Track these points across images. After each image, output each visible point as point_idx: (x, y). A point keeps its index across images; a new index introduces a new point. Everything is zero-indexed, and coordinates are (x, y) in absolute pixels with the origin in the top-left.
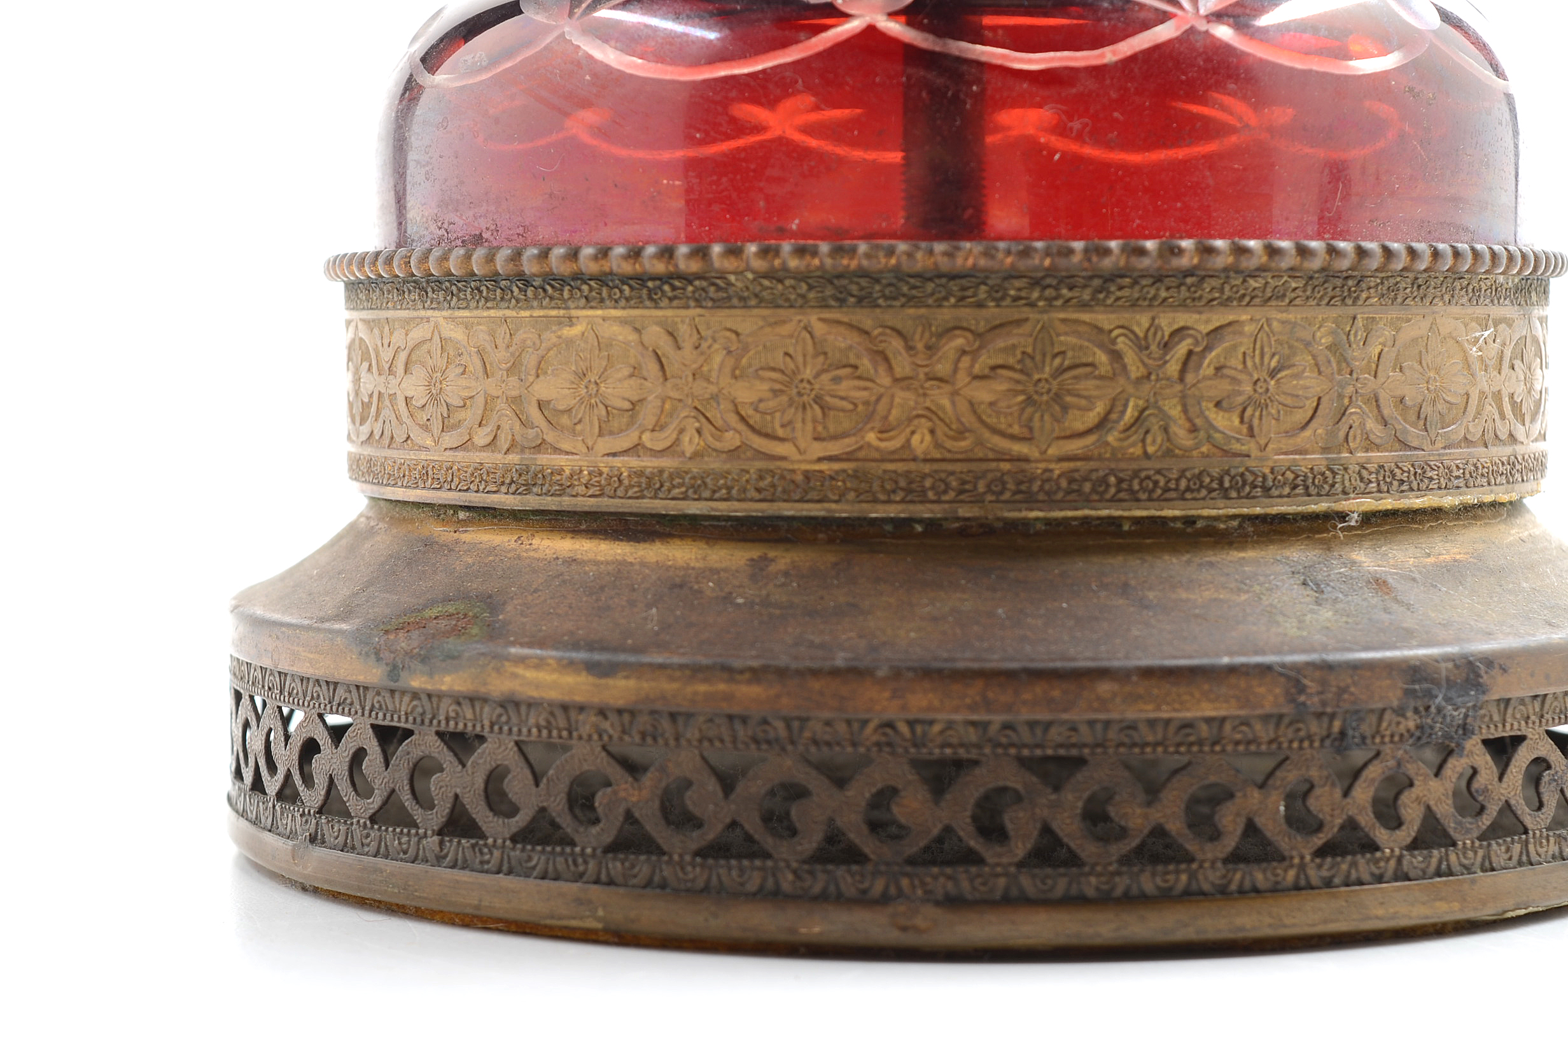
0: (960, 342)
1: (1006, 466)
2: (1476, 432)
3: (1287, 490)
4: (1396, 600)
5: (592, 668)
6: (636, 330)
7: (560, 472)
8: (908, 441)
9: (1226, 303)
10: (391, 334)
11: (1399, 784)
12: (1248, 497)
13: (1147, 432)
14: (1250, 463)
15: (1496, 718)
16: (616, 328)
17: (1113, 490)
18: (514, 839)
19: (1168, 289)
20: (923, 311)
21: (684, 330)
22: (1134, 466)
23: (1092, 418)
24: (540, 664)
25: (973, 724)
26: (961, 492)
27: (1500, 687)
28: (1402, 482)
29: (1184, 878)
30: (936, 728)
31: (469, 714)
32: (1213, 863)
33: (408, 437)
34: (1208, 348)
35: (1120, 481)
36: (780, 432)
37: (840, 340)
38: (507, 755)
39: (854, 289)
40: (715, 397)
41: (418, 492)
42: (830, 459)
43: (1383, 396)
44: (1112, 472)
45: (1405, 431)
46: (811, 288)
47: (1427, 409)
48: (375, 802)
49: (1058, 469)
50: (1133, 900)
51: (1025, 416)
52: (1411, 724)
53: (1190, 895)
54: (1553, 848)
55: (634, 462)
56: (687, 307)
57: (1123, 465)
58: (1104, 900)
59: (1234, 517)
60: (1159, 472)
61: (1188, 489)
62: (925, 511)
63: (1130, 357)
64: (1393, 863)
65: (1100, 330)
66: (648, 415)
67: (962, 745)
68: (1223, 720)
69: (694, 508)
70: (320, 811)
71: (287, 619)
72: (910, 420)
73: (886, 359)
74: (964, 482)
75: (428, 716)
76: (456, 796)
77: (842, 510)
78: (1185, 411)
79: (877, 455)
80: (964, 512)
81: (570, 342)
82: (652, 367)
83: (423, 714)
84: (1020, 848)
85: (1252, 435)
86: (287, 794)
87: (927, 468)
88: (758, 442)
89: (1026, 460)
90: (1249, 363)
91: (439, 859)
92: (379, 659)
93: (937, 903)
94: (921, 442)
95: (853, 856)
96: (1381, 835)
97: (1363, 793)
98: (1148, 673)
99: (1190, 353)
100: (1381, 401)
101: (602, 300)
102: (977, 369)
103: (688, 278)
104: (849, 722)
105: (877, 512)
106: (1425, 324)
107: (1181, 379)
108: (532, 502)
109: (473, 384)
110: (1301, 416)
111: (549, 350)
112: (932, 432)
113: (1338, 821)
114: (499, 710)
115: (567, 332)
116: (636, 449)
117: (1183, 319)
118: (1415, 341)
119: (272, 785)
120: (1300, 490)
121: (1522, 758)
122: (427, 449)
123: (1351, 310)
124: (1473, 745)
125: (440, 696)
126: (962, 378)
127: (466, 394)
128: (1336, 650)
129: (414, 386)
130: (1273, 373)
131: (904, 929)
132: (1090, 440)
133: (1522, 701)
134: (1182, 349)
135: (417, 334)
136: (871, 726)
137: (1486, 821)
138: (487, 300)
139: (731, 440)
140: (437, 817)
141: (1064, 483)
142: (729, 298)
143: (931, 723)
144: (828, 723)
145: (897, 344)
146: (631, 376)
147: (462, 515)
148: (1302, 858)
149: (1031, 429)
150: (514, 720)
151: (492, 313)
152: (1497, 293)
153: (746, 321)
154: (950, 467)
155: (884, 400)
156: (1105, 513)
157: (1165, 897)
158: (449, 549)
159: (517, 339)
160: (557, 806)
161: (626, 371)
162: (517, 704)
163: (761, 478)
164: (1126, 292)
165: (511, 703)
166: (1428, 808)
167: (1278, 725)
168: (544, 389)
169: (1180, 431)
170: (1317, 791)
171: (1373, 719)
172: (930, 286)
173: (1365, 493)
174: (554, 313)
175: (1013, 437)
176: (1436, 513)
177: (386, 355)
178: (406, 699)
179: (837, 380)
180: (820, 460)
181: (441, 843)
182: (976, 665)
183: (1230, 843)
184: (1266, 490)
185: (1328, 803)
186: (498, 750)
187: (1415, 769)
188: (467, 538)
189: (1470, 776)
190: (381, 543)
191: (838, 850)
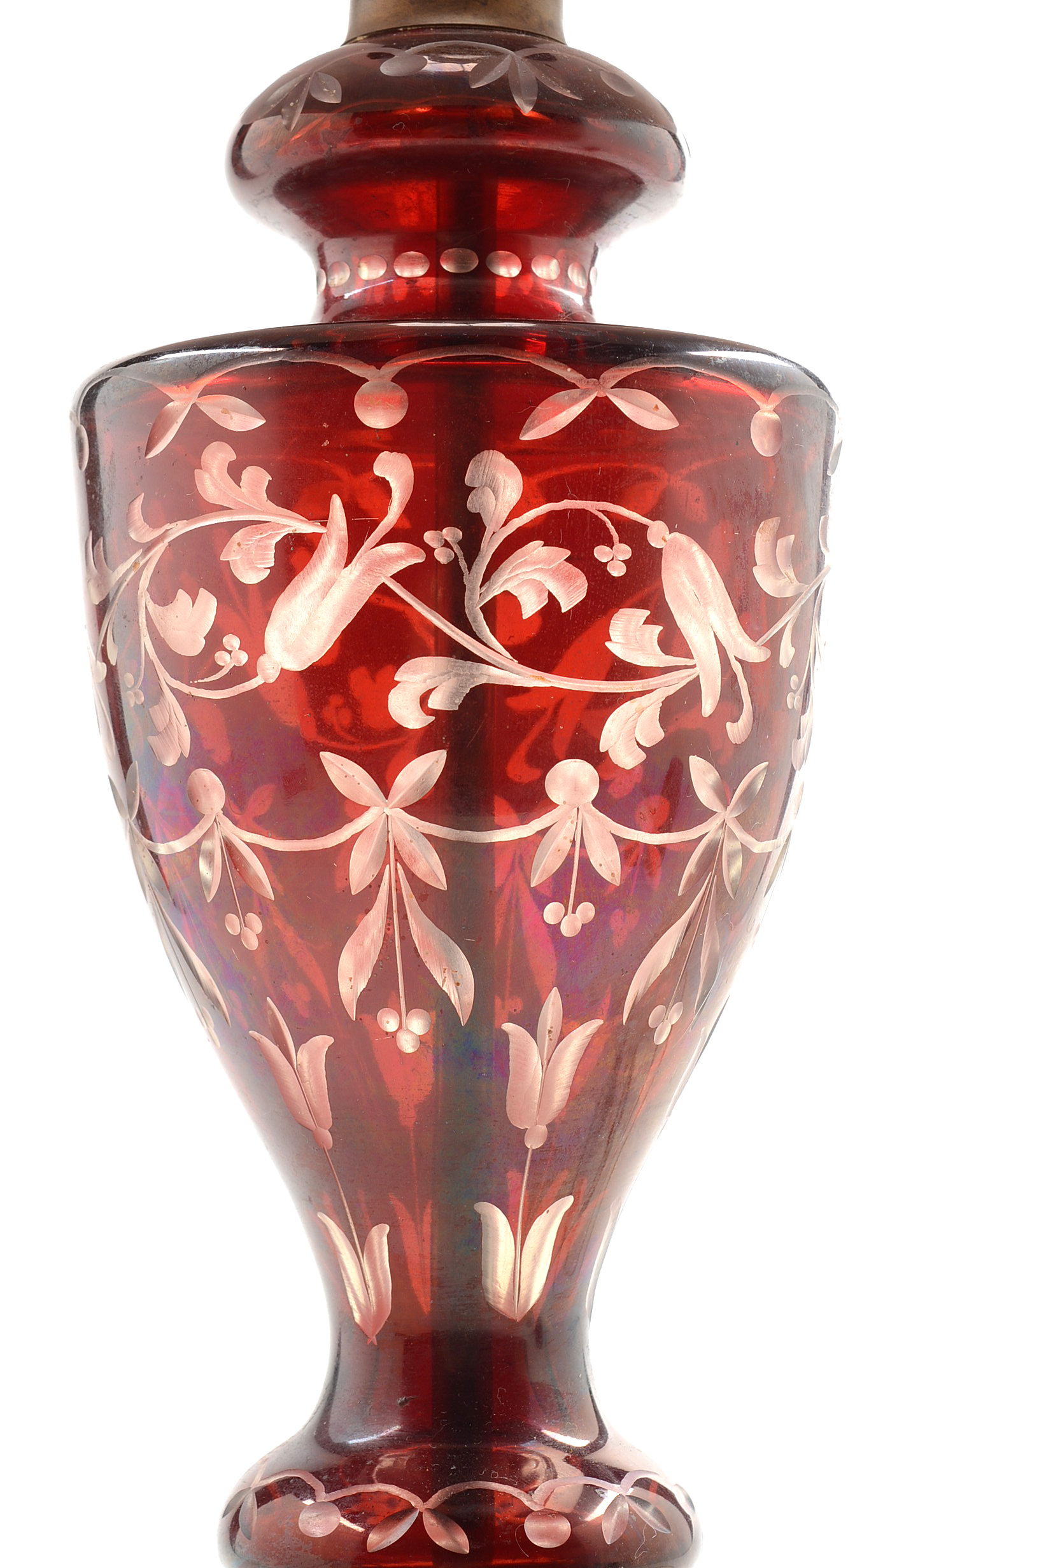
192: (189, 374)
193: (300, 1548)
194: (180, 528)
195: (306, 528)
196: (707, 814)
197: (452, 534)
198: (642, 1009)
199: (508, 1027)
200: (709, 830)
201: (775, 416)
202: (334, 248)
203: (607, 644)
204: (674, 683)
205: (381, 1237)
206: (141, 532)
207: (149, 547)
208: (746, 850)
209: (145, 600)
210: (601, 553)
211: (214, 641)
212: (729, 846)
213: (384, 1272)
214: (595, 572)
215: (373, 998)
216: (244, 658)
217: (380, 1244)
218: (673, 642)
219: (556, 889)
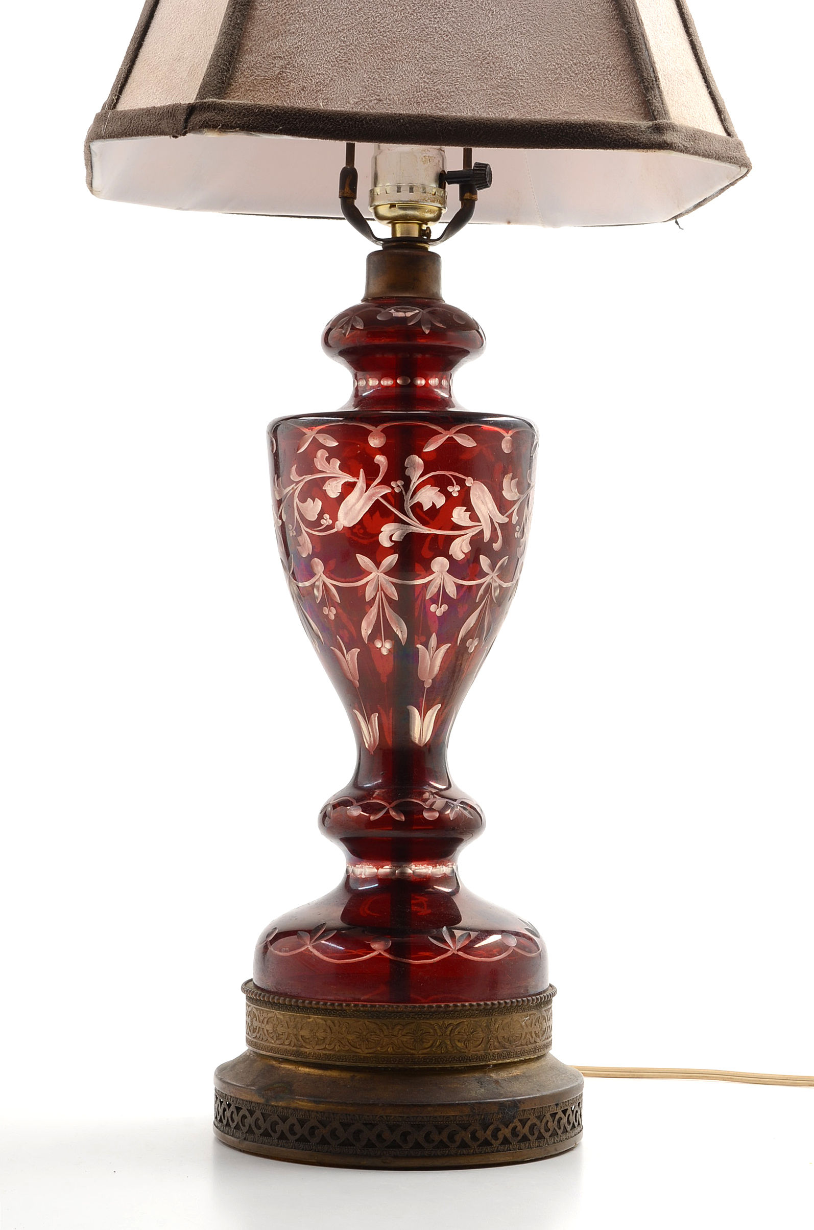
0: (399, 1027)
1: (409, 1056)
2: (522, 1042)
3: (475, 1060)
4: (500, 1086)
5: (315, 1102)
6: (325, 1021)
7: (306, 1053)
8: (387, 1050)
9: (461, 1018)
10: (263, 1013)
11: (498, 1130)
12: (466, 1062)
13: (442, 1047)
14: (466, 1054)
15: (522, 1114)
16: (320, 1020)
17: (434, 1061)
18: (296, 1141)
19: (447, 1015)
20: (391, 1020)
21: (336, 1022)
22: (439, 1055)
23: (429, 1044)
24: (303, 1101)
25: (400, 1117)
26: (399, 1061)
27: (522, 1107)
28: (504, 1056)
29: (447, 1151)
30: (392, 1117)
31: (286, 1111)
32: (454, 1148)
33: (267, 1040)
34: (456, 1028)
35: (435, 1059)
36: (358, 1047)
37: (372, 1026)
38: (295, 1122)
39: (375, 1014)
40: (343, 1038)
41: (270, 1053)
42: (369, 1053)
43: (499, 1036)
44: (434, 1057)
45: (505, 1044)
46: (365, 1014)
47: (510, 1039)
48: (262, 1131)
49: (421, 1056)
50: (436, 1157)
51: (414, 1044)
52: (501, 1116)
53: (448, 1156)
54: (537, 1144)
55: (324, 1052)
56: (337, 1017)
57: (436, 1055)
58: (429, 1157)
59: (462, 1067)
60: (444, 1057)
61: (451, 1060)
62: (391, 1066)
63: (438, 1031)
64: (496, 1148)
65: (431, 1024)
66: (327, 1041)
67: (398, 1121)
68: (457, 1116)
69: (338, 1063)
70: (247, 1132)
71: (238, 1085)
72: (388, 1045)
73: (383, 1031)
74: (400, 1059)
75: (276, 1111)
76: (282, 1131)
77: (372, 1065)
78: (451, 1042)
79: (380, 1053)
80: (400, 1066)
81: (309, 1022)
82: (328, 1030)
83: (274, 1111)
84: (410, 1145)
85: (466, 1047)
86: (237, 1127)
87: (392, 1056)
88: (353, 1049)
89: (414, 1054)
90: (466, 1031)
91: (278, 1145)
92: (263, 1097)
93: (392, 1157)
94: (390, 1050)
95: (373, 1146)
96: (493, 1142)
97: (489, 1132)
98: (439, 1105)
99: (452, 1029)
100: (499, 1038)
101: (317, 1014)
102: (403, 1034)
103: (338, 1011)
104: (373, 1116)
105: (380, 1066)
106: (510, 1019)
107: (450, 1035)
108: (299, 1059)
109: (285, 1029)
110: (478, 1043)
111: (304, 1024)
112: (393, 1048)
113: (483, 1139)
114: (293, 1111)
115: (308, 1020)
116: (325, 1049)
117: (450, 1021)
118: (507, 1023)
119: (233, 1125)
120: (478, 1060)
121: (529, 1123)
122: (272, 1043)
123: (491, 1017)
124: (516, 1120)
125: (279, 1107)
126: (400, 1035)
127: (283, 1032)
128: (483, 1099)
129: (269, 1027)
130: (472, 1033)
131: (384, 1163)
132: (429, 1050)
133: (529, 1110)
134: (450, 1029)
135: (270, 1015)
136: (378, 1117)
137: (519, 1138)
138: (289, 1010)
139: (347, 1048)
140: (278, 1134)
141: (422, 1059)
142: (347, 1015)
143: (391, 1116)
144: (368, 1116)
145: (385, 1027)
146: (324, 1032)
147: (281, 1060)
148: (475, 1147)
149: (415, 1047)
150: (296, 1113)
151: (290, 1013)
152: (530, 1008)
153: (351, 1021)
154: (397, 1056)
155: (382, 1040)
156: (432, 1066)
157: (443, 1156)
158: (278, 1068)
159: (296, 1020)
160: (306, 1134)
161: (323, 1030)
162: (297, 1110)
163: (353, 1057)
164: (437, 1016)
165: (296, 1109)
166: (505, 1135)
167: (469, 1117)
168: (302, 1033)
169: (449, 1047)
170: (478, 1132)
171: (492, 1115)
172: (393, 1015)
173: (494, 1060)
174: (305, 1015)
175: (411, 1049)
176: (514, 1063)
177: (261, 1018)
178: (270, 1107)
179: (371, 1035)
180: (367, 1053)
181: (278, 1141)
182: (401, 1103)
183: (458, 1144)
184: (470, 1060)
185: (480, 1134)
186: (292, 1120)
187: (502, 1126)
188: (282, 1066)
189: (515, 1128)
190: (259, 1064)
191: (370, 1145)
192: (311, 425)
193: (348, 821)
194: (309, 477)
195: (351, 479)
196: (486, 574)
197: (400, 483)
198: (464, 640)
199: (419, 646)
200: (487, 579)
201: (510, 438)
202: (360, 374)
203: (452, 519)
204: (477, 530)
205: (375, 717)
206: (294, 477)
207: (297, 483)
208: (500, 586)
209: (296, 500)
210: (450, 489)
211: (320, 516)
212: (494, 585)
213: (376, 730)
214: (448, 495)
215: (373, 636)
216: (331, 522)
217: (375, 720)
218: (474, 517)
219: (434, 600)
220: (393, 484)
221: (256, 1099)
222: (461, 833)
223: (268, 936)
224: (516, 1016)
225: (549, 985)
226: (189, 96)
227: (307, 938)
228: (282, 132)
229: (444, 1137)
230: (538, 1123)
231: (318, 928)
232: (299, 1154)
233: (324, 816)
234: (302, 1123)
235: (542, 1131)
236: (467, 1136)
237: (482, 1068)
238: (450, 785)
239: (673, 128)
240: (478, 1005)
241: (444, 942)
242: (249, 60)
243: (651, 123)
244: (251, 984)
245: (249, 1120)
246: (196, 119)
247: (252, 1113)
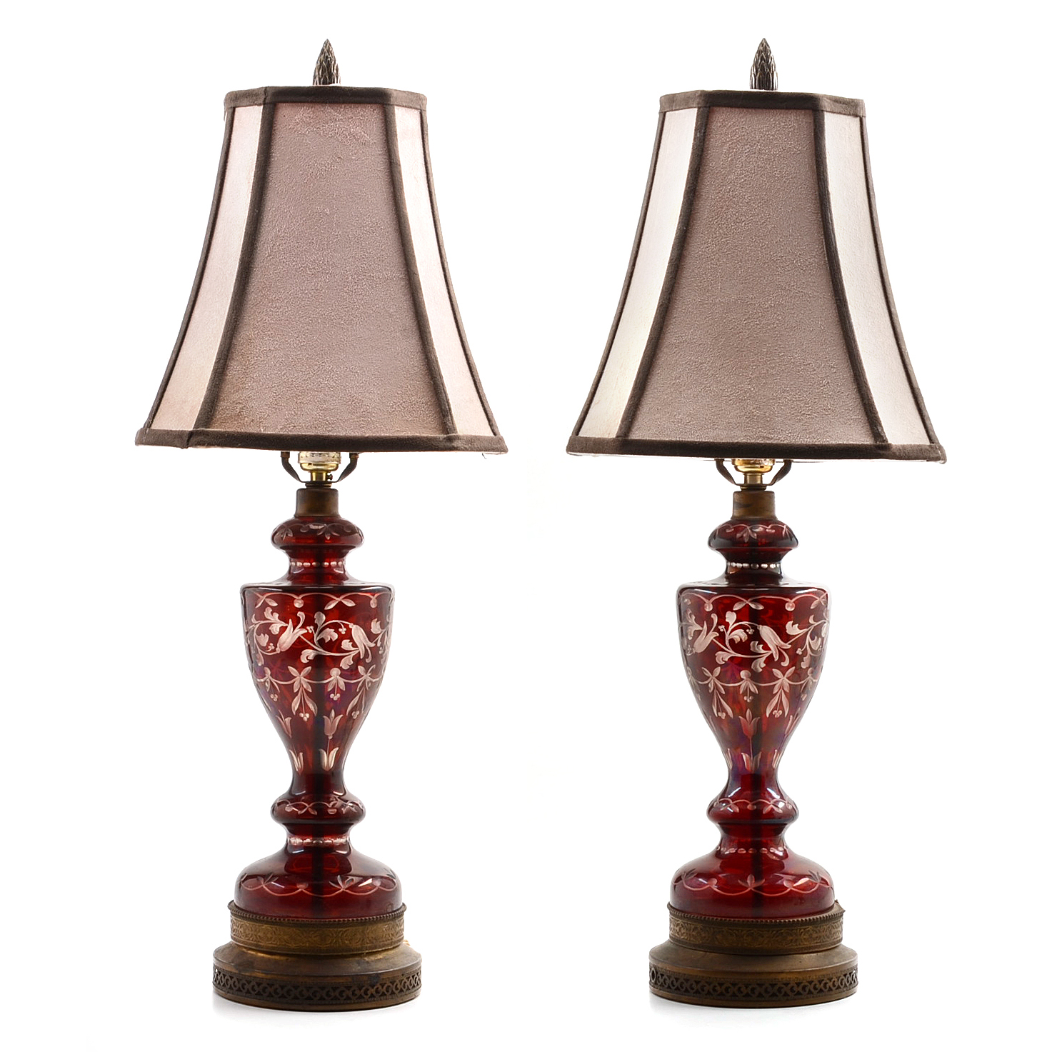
0: (312, 932)
1: (318, 948)
2: (384, 939)
3: (356, 950)
4: (370, 965)
5: (266, 974)
6: (271, 928)
7: (262, 945)
9: (347, 927)
10: (239, 922)
11: (368, 990)
12: (351, 952)
13: (337, 944)
14: (351, 947)
15: (382, 981)
16: (269, 928)
18: (255, 995)
19: (339, 925)
20: (308, 928)
21: (278, 929)
22: (335, 948)
23: (329, 942)
24: (259, 973)
25: (312, 982)
26: (313, 951)
27: (382, 977)
28: (373, 948)
31: (250, 978)
32: (343, 1000)
33: (241, 937)
34: (345, 933)
35: (333, 950)
36: (290, 943)
37: (297, 932)
38: (255, 983)
40: (281, 938)
41: (242, 944)
45: (373, 941)
47: (377, 938)
48: (237, 988)
50: (332, 1004)
51: (321, 942)
52: (370, 982)
53: (340, 1004)
54: (390, 997)
58: (329, 1004)
60: (338, 949)
63: (334, 934)
65: (330, 931)
66: (273, 939)
67: (311, 985)
68: (344, 982)
70: (229, 988)
71: (224, 961)
72: (306, 942)
73: (303, 934)
76: (248, 989)
77: (298, 953)
78: (342, 941)
79: (302, 946)
80: (313, 954)
81: (263, 929)
82: (273, 933)
83: (243, 978)
84: (318, 998)
85: (351, 944)
86: (224, 985)
87: (308, 948)
88: (287, 944)
89: (321, 947)
90: (350, 934)
91: (245, 996)
92: (237, 969)
93: (307, 1005)
94: (307, 945)
95: (298, 998)
96: (365, 996)
97: (362, 991)
98: (334, 976)
99: (342, 933)
100: (369, 938)
101: (267, 924)
102: (315, 936)
103: (279, 923)
104: (297, 982)
105: (302, 954)
106: (376, 927)
107: (341, 937)
108: (258, 949)
110: (358, 941)
111: (260, 929)
112: (309, 944)
113: (359, 995)
114: (253, 978)
115: (263, 927)
117: (341, 929)
118: (375, 929)
119: (222, 984)
120: (358, 950)
121: (386, 986)
122: (244, 939)
123: (365, 926)
124: (378, 984)
125: (246, 975)
126: (313, 937)
127: (249, 933)
128: (359, 973)
129: (242, 930)
130: (354, 935)
131: (303, 1008)
132: (329, 945)
133: (386, 978)
135: (243, 923)
136: (300, 982)
137: (380, 994)
138: (252, 921)
139: (284, 943)
140: (246, 990)
141: (326, 950)
142: (283, 925)
143: (307, 982)
144: (295, 982)
145: (304, 932)
146: (271, 934)
147: (248, 948)
148: (354, 1000)
149: (321, 944)
151: (253, 923)
152: (389, 920)
153: (286, 928)
154: (312, 948)
155: (303, 939)
156: (331, 954)
157: (336, 1004)
158: (247, 953)
159: (256, 927)
160: (261, 991)
163: (288, 949)
164: (334, 926)
165: (255, 977)
166: (372, 993)
167: (351, 982)
168: (260, 934)
169: (341, 943)
171: (364, 981)
172: (309, 925)
173: (367, 950)
174: (261, 924)
175: (319, 945)
176: (379, 951)
177: (238, 925)
178: (241, 975)
179: (297, 937)
180: (295, 947)
182: (313, 975)
183: (344, 997)
184: (353, 951)
185: (357, 992)
186: (253, 983)
187: (370, 988)
188: (249, 952)
189: (378, 988)
190: (236, 951)
191: (296, 998)
192: (263, 593)
193: (286, 813)
194: (262, 622)
195: (285, 625)
196: (363, 676)
197: (312, 627)
198: (351, 712)
199: (325, 717)
200: (363, 679)
201: (376, 599)
202: (292, 559)
203: (342, 647)
204: (357, 652)
206: (253, 620)
207: (256, 624)
208: (371, 682)
209: (255, 634)
210: (340, 630)
211: (268, 644)
212: (367, 680)
213: (302, 761)
214: (339, 633)
215: (299, 711)
216: (273, 648)
217: (301, 755)
218: (354, 645)
219: (333, 691)
220: (308, 628)
221: (234, 970)
222: (351, 820)
223: (242, 878)
224: (380, 925)
225: (401, 904)
226: (190, 427)
227: (262, 880)
228: (240, 447)
229: (337, 993)
230: (391, 985)
231: (269, 875)
232: (257, 1002)
233: (273, 810)
234: (259, 984)
235: (394, 990)
236: (350, 993)
237: (360, 955)
238: (345, 793)
239: (458, 438)
240: (357, 920)
241: (338, 884)
242: (223, 405)
243: (445, 436)
244: (233, 904)
245: (230, 982)
246: (193, 440)
247: (231, 978)
